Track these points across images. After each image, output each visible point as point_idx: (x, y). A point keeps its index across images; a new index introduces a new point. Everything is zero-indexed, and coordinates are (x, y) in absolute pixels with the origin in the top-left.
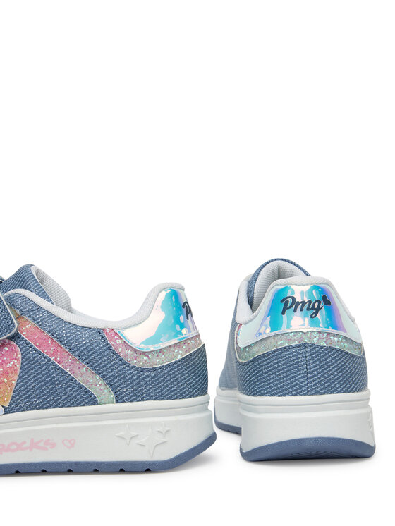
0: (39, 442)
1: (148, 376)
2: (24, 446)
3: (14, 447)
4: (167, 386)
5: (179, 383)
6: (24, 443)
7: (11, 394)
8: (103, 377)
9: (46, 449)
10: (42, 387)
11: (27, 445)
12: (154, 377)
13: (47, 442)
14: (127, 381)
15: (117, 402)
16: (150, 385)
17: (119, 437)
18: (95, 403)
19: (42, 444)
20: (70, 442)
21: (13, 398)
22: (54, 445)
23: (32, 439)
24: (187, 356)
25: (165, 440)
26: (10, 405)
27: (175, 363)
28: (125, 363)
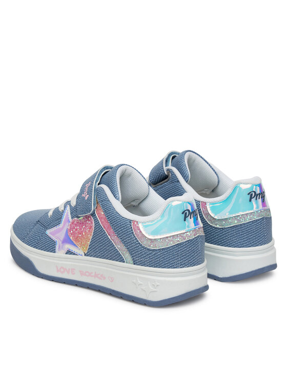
0: (99, 274)
1: (150, 254)
2: (92, 275)
3: (87, 274)
4: (162, 261)
5: (170, 260)
6: (92, 273)
7: (88, 247)
8: (128, 249)
9: (101, 279)
10: (101, 246)
11: (93, 274)
12: (155, 254)
13: (102, 276)
14: (139, 254)
15: (134, 264)
16: (151, 259)
17: (133, 282)
18: (124, 262)
19: (99, 276)
20: (111, 278)
21: (89, 249)
22: (104, 278)
23: (95, 273)
24: (178, 244)
25: (156, 290)
26: (87, 253)
27: (168, 248)
28: (139, 243)
